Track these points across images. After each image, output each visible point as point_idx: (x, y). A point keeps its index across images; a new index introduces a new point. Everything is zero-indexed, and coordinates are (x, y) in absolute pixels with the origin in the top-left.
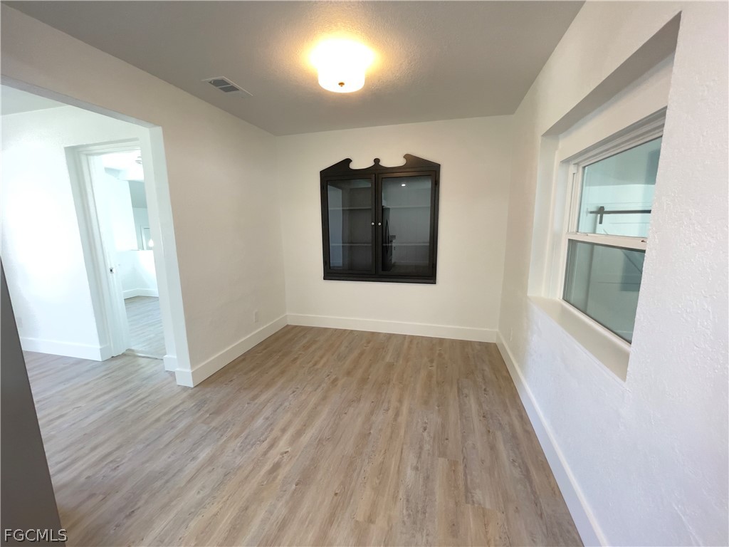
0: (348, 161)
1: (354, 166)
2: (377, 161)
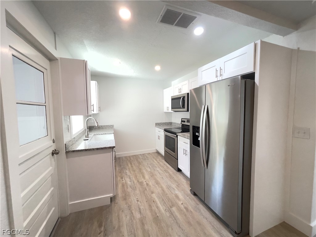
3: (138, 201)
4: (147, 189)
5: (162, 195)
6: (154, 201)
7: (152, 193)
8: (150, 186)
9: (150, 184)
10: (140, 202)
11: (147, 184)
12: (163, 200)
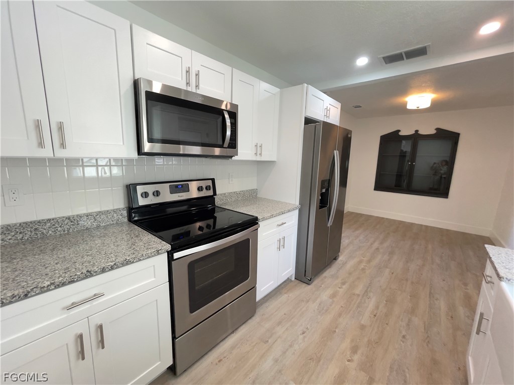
0: (399, 131)
1: (401, 134)
2: (417, 131)
3: (404, 337)
4: (366, 339)
5: (352, 312)
6: (375, 316)
7: (363, 327)
8: (352, 341)
9: (346, 344)
10: (400, 332)
11: (354, 350)
12: (358, 307)
